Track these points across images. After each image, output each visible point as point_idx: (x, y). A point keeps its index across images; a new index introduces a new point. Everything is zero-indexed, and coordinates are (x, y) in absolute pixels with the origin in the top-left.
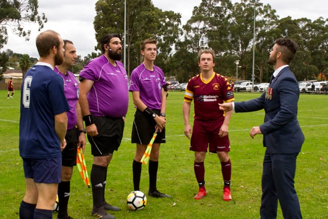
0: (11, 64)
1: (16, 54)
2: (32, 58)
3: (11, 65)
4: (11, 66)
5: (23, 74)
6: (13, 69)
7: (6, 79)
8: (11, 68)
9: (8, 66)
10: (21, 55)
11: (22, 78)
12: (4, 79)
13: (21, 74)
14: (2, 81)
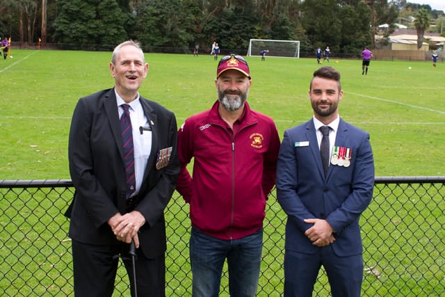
0: (402, 20)
1: (411, 4)
2: (435, 11)
3: (403, 22)
4: (402, 24)
5: (419, 37)
6: (406, 27)
7: (393, 44)
8: (401, 26)
9: (397, 22)
10: (419, 5)
11: (416, 42)
12: (391, 43)
13: (416, 37)
14: (388, 46)
